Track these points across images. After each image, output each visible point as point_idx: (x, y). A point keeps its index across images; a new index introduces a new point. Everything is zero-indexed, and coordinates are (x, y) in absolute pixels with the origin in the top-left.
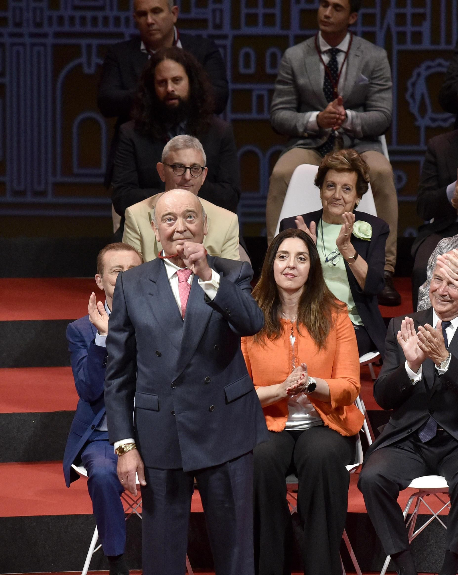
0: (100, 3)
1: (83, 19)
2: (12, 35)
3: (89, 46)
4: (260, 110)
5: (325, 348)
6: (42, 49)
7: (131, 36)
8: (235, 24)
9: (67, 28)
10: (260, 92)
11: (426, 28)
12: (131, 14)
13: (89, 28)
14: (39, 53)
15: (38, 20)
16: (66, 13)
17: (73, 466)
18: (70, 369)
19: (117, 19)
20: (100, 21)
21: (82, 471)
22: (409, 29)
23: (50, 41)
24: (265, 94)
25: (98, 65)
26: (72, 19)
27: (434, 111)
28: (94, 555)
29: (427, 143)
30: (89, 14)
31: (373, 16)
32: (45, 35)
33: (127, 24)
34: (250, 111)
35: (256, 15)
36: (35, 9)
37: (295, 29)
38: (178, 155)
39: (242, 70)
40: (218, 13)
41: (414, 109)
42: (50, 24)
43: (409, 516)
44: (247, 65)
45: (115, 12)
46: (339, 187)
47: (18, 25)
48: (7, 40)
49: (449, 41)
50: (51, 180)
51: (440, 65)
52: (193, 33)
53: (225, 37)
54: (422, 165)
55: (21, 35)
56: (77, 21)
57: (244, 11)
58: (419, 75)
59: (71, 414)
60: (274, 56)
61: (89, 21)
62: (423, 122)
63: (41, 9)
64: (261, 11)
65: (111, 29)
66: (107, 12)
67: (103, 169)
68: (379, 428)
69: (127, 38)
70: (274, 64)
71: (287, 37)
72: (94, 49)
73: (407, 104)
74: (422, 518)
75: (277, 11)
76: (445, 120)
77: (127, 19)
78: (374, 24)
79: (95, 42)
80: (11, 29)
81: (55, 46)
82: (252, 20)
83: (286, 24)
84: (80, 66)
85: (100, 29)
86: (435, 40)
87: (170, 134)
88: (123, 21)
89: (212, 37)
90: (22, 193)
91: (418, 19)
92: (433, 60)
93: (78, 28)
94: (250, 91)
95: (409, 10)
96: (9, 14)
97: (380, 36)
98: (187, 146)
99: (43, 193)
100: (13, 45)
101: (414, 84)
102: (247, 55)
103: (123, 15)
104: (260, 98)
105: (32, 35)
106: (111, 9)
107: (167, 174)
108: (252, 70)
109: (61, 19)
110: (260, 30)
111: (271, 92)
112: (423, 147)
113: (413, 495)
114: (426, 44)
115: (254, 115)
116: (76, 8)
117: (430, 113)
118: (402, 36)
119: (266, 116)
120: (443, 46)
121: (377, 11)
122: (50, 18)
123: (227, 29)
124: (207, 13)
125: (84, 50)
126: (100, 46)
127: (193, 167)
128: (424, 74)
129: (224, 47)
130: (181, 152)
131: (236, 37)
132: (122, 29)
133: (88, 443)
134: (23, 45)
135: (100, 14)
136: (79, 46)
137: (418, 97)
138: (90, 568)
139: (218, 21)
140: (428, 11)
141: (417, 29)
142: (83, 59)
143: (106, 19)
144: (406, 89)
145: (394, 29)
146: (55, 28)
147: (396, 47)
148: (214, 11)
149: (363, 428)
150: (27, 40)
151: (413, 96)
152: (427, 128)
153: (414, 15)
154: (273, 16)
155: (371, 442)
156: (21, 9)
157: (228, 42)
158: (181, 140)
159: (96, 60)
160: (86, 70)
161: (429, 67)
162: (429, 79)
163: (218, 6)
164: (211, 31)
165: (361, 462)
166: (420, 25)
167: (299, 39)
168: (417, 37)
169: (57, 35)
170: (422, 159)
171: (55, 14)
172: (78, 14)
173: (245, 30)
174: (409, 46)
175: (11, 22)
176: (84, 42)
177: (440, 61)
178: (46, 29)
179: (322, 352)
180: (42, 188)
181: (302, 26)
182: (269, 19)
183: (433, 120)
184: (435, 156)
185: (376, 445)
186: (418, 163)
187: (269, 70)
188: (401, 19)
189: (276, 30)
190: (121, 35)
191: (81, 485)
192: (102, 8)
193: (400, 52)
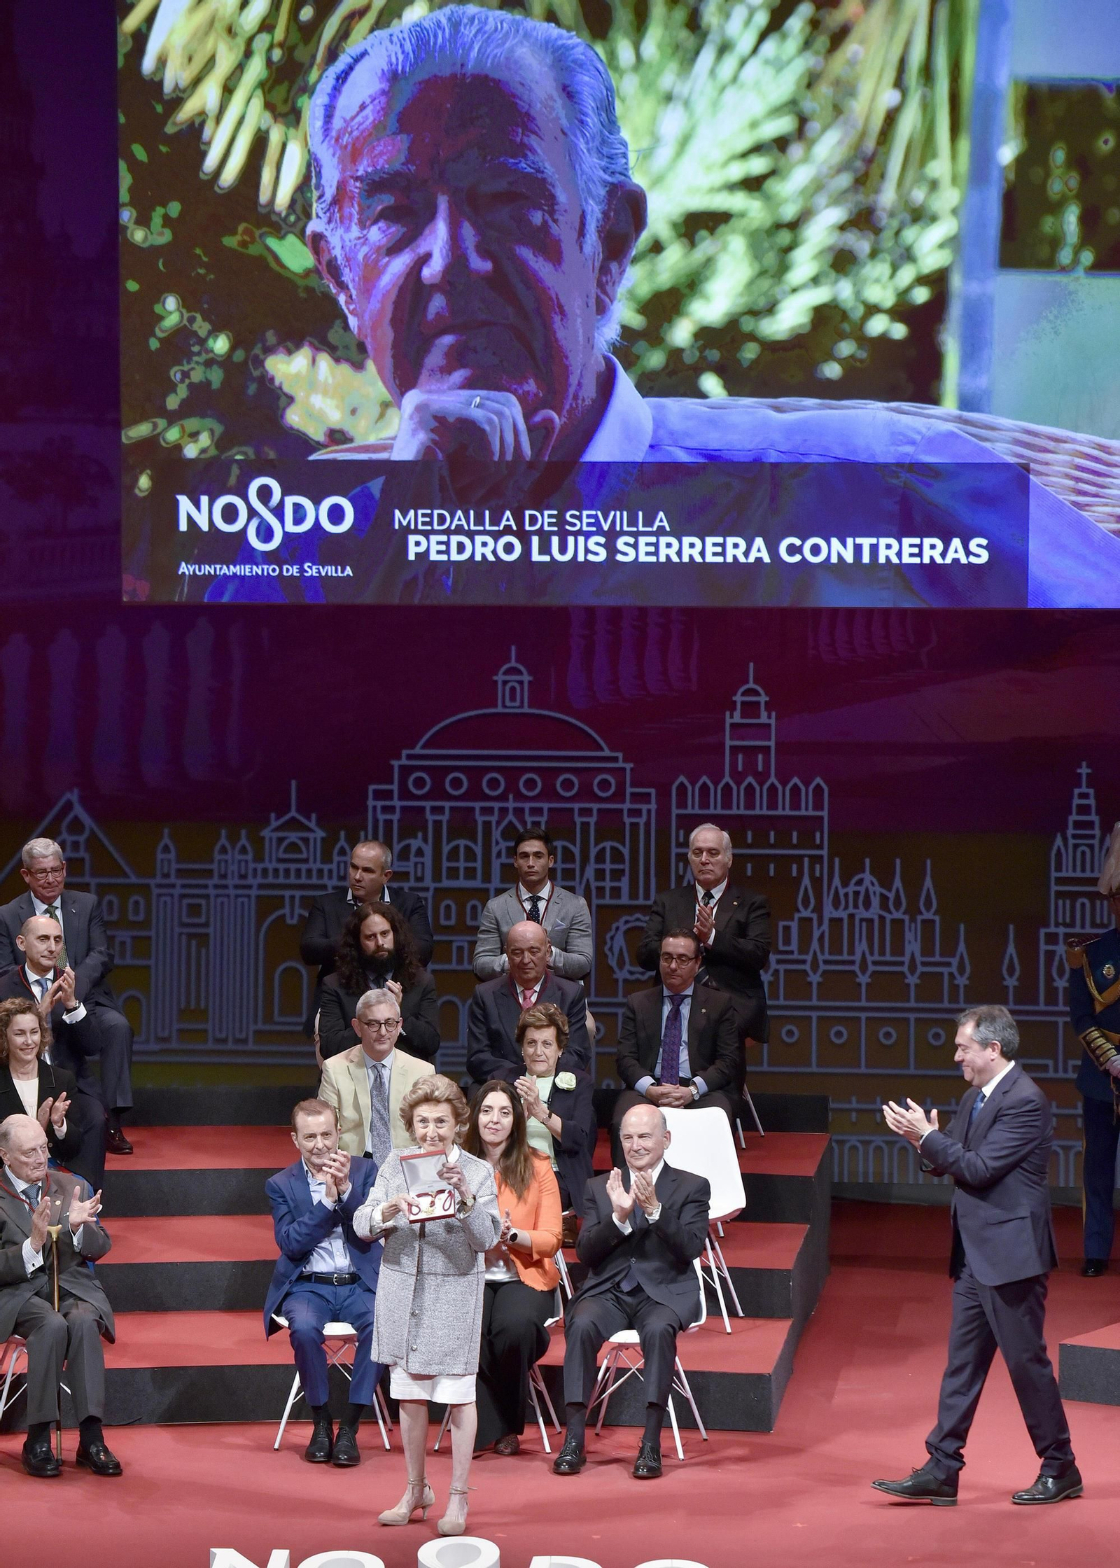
0: (304, 856)
1: (287, 871)
2: (216, 886)
3: (293, 897)
4: (460, 961)
5: (525, 1202)
6: (246, 900)
7: (334, 888)
8: (437, 877)
9: (270, 880)
10: (461, 944)
11: (624, 883)
12: (334, 866)
13: (293, 880)
14: (243, 903)
15: (243, 872)
16: (271, 866)
17: (273, 1316)
18: (270, 1219)
19: (320, 871)
20: (304, 874)
21: (282, 1321)
22: (608, 884)
23: (254, 892)
24: (466, 945)
25: (301, 916)
26: (276, 871)
27: (631, 964)
28: (294, 1405)
29: (625, 996)
30: (293, 867)
31: (574, 870)
32: (250, 887)
33: (330, 877)
34: (450, 962)
35: (457, 869)
36: (240, 862)
37: (496, 882)
38: (372, 1011)
39: (443, 922)
40: (419, 866)
41: (613, 963)
42: (255, 876)
43: (607, 1369)
44: (448, 917)
45: (319, 865)
46: (539, 1044)
47: (224, 876)
48: (212, 892)
49: (647, 897)
50: (252, 1028)
51: (638, 920)
52: (395, 885)
53: (427, 889)
54: (620, 1019)
55: (226, 887)
56: (281, 873)
57: (445, 864)
58: (617, 929)
59: (273, 1263)
60: (474, 908)
61: (293, 874)
62: (621, 975)
63: (246, 862)
64: (462, 864)
65: (314, 881)
66: (311, 865)
67: (304, 1019)
68: (578, 1285)
69: (330, 891)
70: (475, 917)
71: (487, 890)
72: (297, 901)
73: (606, 956)
74: (621, 1372)
75: (478, 865)
76: (643, 974)
77: (330, 871)
78: (574, 879)
79: (298, 894)
80: (216, 880)
81: (258, 897)
82: (453, 874)
83: (487, 878)
84: (283, 916)
85: (303, 881)
86: (633, 894)
87: (372, 985)
88: (326, 873)
89: (411, 889)
90: (225, 1041)
91: (617, 875)
92: (631, 915)
93: (281, 880)
94: (451, 942)
95: (608, 866)
96: (214, 866)
97: (580, 889)
98: (379, 1002)
99: (245, 1041)
100: (217, 896)
101: (612, 938)
102: (448, 907)
103: (326, 867)
104: (460, 949)
105: (236, 887)
106: (315, 861)
107: (362, 1030)
108: (452, 922)
109: (265, 871)
110: (461, 883)
111: (473, 944)
112: (620, 999)
113: (613, 1349)
114: (625, 900)
115: (454, 966)
116: (280, 860)
117: (627, 967)
118: (600, 891)
119: (466, 966)
120: (641, 901)
121: (577, 866)
122: (255, 870)
123: (428, 882)
124: (409, 866)
125: (287, 901)
126: (302, 897)
127: (387, 1022)
128: (623, 928)
129: (426, 899)
130: (374, 1008)
131: (436, 889)
132: (325, 881)
133: (288, 1295)
134: (228, 896)
135: (304, 867)
136: (283, 897)
137: (616, 951)
138: (289, 1418)
139: (419, 874)
140: (627, 867)
141: (616, 884)
142: (287, 911)
143: (309, 871)
144: (605, 943)
145: (594, 884)
146: (260, 880)
147: (595, 902)
148: (416, 864)
149: (562, 1280)
150: (232, 892)
151: (611, 949)
152: (625, 981)
153: (612, 871)
154: (474, 869)
155: (570, 1296)
156: (226, 861)
157: (429, 895)
158: (373, 996)
159: (298, 911)
160: (289, 921)
161: (627, 922)
162: (626, 932)
163: (421, 860)
164: (412, 883)
165: (562, 1316)
166: (619, 880)
167: (499, 892)
168: (616, 892)
169: (261, 886)
170: (620, 1011)
171: (260, 866)
172: (282, 866)
173: (446, 883)
174: (607, 901)
175: (216, 874)
176: (287, 893)
177: (638, 915)
178: (250, 881)
179: (521, 1205)
180: (243, 1036)
181: (502, 881)
182: (470, 874)
183: (631, 973)
184: (633, 1012)
185: (577, 1299)
186: (616, 1015)
187: (469, 923)
188: (600, 875)
189: (477, 883)
190: (324, 887)
191: (283, 1336)
192: (306, 861)
193: (598, 906)
